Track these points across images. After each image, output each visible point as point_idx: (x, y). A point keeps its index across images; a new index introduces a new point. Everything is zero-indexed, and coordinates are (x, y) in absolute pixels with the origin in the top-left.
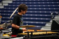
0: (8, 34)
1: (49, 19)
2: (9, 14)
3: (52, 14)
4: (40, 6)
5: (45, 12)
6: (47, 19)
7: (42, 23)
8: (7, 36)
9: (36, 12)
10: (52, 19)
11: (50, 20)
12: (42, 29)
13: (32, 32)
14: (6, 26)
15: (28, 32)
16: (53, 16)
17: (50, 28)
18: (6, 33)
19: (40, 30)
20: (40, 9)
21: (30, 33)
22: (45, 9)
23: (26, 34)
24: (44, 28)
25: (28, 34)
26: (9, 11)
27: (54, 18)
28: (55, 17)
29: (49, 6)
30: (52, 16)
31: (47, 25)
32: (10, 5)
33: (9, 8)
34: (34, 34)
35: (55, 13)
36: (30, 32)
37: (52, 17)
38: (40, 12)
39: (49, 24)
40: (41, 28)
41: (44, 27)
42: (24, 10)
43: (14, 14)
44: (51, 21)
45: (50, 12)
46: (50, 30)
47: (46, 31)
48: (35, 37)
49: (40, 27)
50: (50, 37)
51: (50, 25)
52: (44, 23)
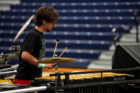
0: (11, 80)
1: (107, 42)
2: (12, 32)
3: (114, 30)
4: (85, 11)
5: (99, 26)
6: (103, 42)
7: (92, 52)
8: (7, 83)
9: (76, 26)
10: (115, 42)
11: (110, 45)
12: (92, 66)
13: (67, 75)
14: (6, 60)
15: (58, 75)
16: (118, 35)
17: (111, 63)
18: (6, 76)
19: (86, 68)
20: (86, 18)
21: (63, 77)
22: (97, 18)
23: (54, 77)
24: (96, 64)
25: (59, 78)
26: (13, 24)
27: (118, 40)
28: (120, 37)
29: (107, 11)
30: (114, 34)
31: (103, 56)
32: (14, 10)
33: (13, 17)
34: (71, 77)
35: (122, 29)
36: (62, 74)
37: (116, 38)
38: (87, 26)
39: (107, 55)
40: (89, 63)
41: (97, 62)
42: (49, 20)
43: (25, 30)
44: (113, 48)
45: (111, 26)
46: (110, 68)
47: (102, 72)
48: (75, 86)
49: (86, 61)
50: (109, 85)
51: (111, 58)
52: (97, 52)
